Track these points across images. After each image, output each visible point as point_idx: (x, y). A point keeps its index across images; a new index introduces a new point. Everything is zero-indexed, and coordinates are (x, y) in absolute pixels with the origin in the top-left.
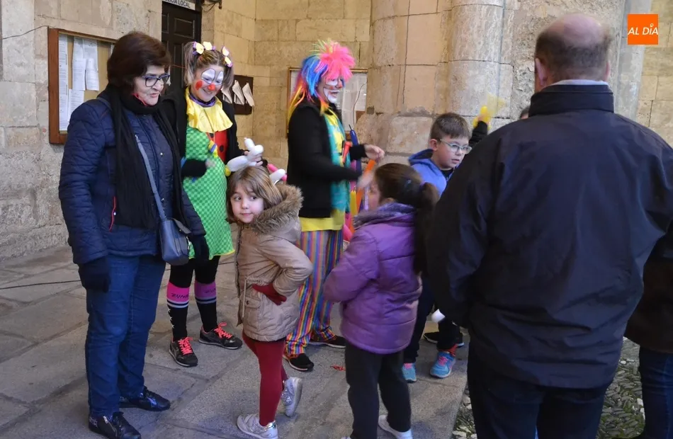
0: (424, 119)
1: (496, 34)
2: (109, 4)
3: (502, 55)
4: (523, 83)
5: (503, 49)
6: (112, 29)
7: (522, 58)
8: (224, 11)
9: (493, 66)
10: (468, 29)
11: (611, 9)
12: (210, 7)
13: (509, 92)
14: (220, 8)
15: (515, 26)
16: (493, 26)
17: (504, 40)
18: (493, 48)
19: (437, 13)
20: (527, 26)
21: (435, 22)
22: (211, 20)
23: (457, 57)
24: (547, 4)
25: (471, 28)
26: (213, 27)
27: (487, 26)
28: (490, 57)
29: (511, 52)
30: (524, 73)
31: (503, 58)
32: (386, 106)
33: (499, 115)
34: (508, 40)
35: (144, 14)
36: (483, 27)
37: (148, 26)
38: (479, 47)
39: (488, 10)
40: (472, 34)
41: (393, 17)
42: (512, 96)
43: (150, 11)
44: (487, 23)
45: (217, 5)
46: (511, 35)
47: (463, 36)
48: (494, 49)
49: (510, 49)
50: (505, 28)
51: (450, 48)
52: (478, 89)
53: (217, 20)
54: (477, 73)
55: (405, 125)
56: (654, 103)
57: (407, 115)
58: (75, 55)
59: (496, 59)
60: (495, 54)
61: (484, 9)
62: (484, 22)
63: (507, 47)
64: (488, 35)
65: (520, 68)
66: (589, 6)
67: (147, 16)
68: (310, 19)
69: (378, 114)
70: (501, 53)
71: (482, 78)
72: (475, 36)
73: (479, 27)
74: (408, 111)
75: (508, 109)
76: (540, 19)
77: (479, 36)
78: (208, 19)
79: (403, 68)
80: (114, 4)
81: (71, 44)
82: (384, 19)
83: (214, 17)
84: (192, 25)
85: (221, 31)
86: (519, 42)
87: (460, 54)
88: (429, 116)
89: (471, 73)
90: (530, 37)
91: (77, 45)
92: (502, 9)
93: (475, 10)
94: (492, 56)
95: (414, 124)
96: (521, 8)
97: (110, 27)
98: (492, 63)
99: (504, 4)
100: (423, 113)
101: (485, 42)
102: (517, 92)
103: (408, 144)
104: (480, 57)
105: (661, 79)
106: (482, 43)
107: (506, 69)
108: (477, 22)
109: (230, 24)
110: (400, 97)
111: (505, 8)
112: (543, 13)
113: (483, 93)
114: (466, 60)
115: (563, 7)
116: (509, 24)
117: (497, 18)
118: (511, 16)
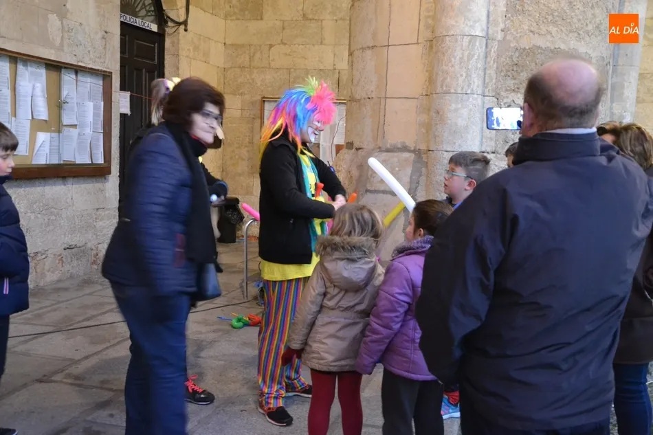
0: (406, 155)
1: (479, 65)
2: (58, 23)
3: (486, 87)
5: (487, 81)
6: (63, 50)
7: (507, 90)
8: (190, 35)
9: (476, 99)
10: (450, 61)
11: (599, 38)
12: (174, 30)
14: (186, 30)
15: (498, 56)
16: (476, 57)
17: (488, 72)
18: (476, 80)
19: (418, 43)
20: (511, 57)
21: (416, 52)
22: (176, 44)
23: (439, 90)
24: (531, 34)
25: (453, 59)
26: (178, 50)
27: (469, 58)
28: (472, 90)
29: (495, 84)
30: (509, 106)
31: (486, 90)
32: (366, 141)
33: (483, 150)
34: (492, 72)
35: (100, 35)
36: (465, 58)
37: (105, 48)
38: (461, 79)
39: (470, 42)
40: (453, 66)
41: (373, 47)
43: (106, 32)
44: (469, 54)
45: (182, 27)
46: (495, 66)
47: (445, 68)
48: (477, 82)
49: (494, 81)
50: (489, 59)
51: (431, 81)
52: (461, 122)
53: (182, 42)
54: (460, 106)
55: (386, 161)
57: (388, 151)
58: (18, 78)
59: (480, 92)
60: (478, 87)
61: (466, 40)
62: (466, 53)
63: (491, 80)
64: (470, 67)
65: (505, 101)
67: (103, 38)
69: (357, 149)
70: (485, 85)
71: (465, 112)
72: (457, 67)
73: (461, 58)
74: (388, 146)
75: (493, 143)
76: (524, 49)
77: (461, 68)
78: (173, 43)
79: (383, 101)
80: (64, 22)
81: (13, 65)
82: (363, 49)
83: (178, 40)
84: (154, 47)
85: (187, 56)
86: (503, 74)
87: (442, 87)
88: (410, 151)
89: (453, 106)
90: (516, 68)
91: (20, 67)
92: (484, 39)
93: (456, 41)
94: (475, 88)
95: (396, 160)
96: (504, 38)
97: (61, 48)
98: (476, 96)
99: (487, 34)
100: (405, 149)
101: (467, 74)
104: (462, 89)
106: (464, 75)
107: (490, 101)
108: (458, 54)
109: (196, 48)
110: (380, 129)
111: (488, 38)
112: (525, 44)
113: (466, 127)
114: (448, 93)
115: (549, 37)
116: (493, 55)
117: (479, 49)
118: (495, 47)
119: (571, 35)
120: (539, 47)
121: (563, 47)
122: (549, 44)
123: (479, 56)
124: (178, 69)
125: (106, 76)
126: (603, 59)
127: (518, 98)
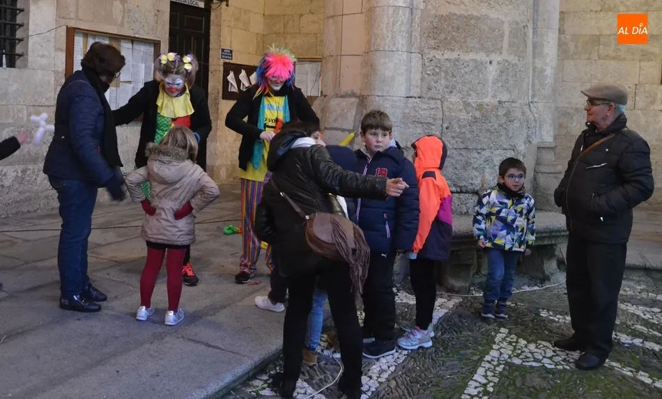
0: (353, 99)
1: (404, 29)
2: (121, 6)
3: (412, 46)
4: (431, 68)
5: (413, 41)
7: (429, 48)
8: (231, 9)
9: (400, 55)
10: (379, 26)
11: (510, 7)
12: (218, 5)
13: (419, 76)
14: (227, 5)
15: (422, 22)
16: (400, 23)
17: (413, 34)
19: (362, 13)
20: (432, 22)
21: (361, 19)
22: (219, 16)
23: (373, 49)
24: (447, 4)
25: (381, 25)
26: (220, 22)
27: (393, 25)
28: (397, 48)
29: (420, 43)
30: (431, 60)
31: (413, 49)
32: (329, 92)
33: (411, 95)
34: (416, 34)
35: (153, 13)
36: (391, 24)
37: (157, 23)
38: (388, 40)
39: (394, 11)
40: (381, 30)
41: (332, 17)
42: (422, 80)
43: (158, 11)
44: (394, 21)
45: (224, 3)
46: (419, 29)
47: (376, 32)
48: (401, 42)
49: (419, 40)
50: (414, 24)
51: (369, 42)
52: (388, 74)
53: (224, 16)
54: (387, 60)
55: (338, 104)
56: (638, 87)
57: (342, 97)
59: (405, 49)
60: (402, 45)
61: (391, 10)
62: (391, 20)
63: (416, 39)
64: (395, 30)
65: (428, 56)
66: (487, 4)
67: (156, 15)
68: (313, 13)
69: (325, 96)
70: (410, 43)
71: (391, 65)
72: (384, 31)
73: (388, 24)
74: (343, 93)
75: (419, 90)
76: (442, 16)
77: (388, 31)
78: (216, 16)
79: (339, 58)
80: (126, 6)
81: (85, 39)
82: (328, 18)
83: (221, 14)
84: (202, 20)
85: (229, 26)
86: (425, 35)
87: (374, 46)
88: (356, 97)
89: (382, 61)
90: (435, 30)
92: (408, 10)
93: (384, 11)
94: (400, 46)
95: (344, 103)
96: (426, 7)
97: (122, 25)
98: (400, 53)
99: (411, 5)
100: (353, 95)
101: (392, 35)
102: (426, 76)
103: (340, 120)
104: (389, 47)
105: (642, 64)
106: (390, 36)
107: (416, 58)
108: (385, 20)
109: (237, 19)
110: (337, 82)
111: (412, 9)
112: (444, 11)
113: (393, 78)
114: (378, 50)
115: (462, 6)
116: (417, 20)
117: (403, 16)
118: (418, 14)
119: (482, 4)
120: (455, 14)
121: (475, 14)
122: (464, 12)
123: (402, 22)
124: (220, 36)
125: (156, 44)
126: (517, 23)
127: (438, 55)
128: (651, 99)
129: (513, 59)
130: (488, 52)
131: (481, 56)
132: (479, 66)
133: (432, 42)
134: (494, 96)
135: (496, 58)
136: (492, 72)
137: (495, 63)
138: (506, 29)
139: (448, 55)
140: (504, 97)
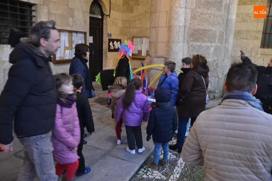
1: (182, 34)
2: (72, 19)
4: (191, 48)
6: (73, 27)
7: (190, 41)
8: (111, 18)
10: (173, 33)
11: (219, 26)
12: (106, 17)
13: (187, 51)
14: (109, 17)
15: (188, 31)
16: (181, 32)
18: (181, 38)
19: (166, 27)
20: (192, 32)
21: (165, 29)
22: (107, 22)
23: (171, 41)
24: (198, 25)
26: (107, 24)
27: (179, 33)
28: (180, 41)
30: (191, 46)
31: (185, 41)
32: (153, 54)
34: (186, 36)
35: (83, 22)
36: (178, 32)
37: (85, 25)
38: (176, 38)
39: (179, 27)
40: (174, 34)
41: (155, 27)
42: (188, 52)
43: (85, 20)
44: (179, 31)
45: (109, 16)
46: (187, 34)
47: (172, 35)
48: (181, 39)
49: (187, 38)
50: (185, 32)
51: (169, 38)
52: (176, 50)
54: (176, 46)
55: (157, 60)
56: (253, 49)
58: (61, 36)
59: (182, 41)
62: (178, 31)
63: (186, 38)
64: (179, 35)
65: (190, 44)
66: (212, 25)
67: (84, 22)
69: (151, 56)
70: (184, 39)
71: (178, 47)
72: (175, 35)
73: (177, 32)
74: (158, 56)
76: (196, 29)
77: (176, 35)
79: (157, 43)
80: (74, 19)
81: (59, 33)
82: (152, 28)
83: (107, 21)
84: (100, 23)
85: (110, 25)
86: (190, 36)
87: (171, 40)
88: (163, 58)
89: (174, 46)
90: (193, 35)
91: (61, 33)
92: (184, 27)
93: (175, 27)
94: (181, 40)
95: (159, 60)
96: (190, 26)
98: (181, 43)
99: (185, 25)
100: (162, 57)
102: (189, 51)
104: (177, 41)
105: (255, 41)
106: (177, 37)
107: (186, 44)
108: (176, 31)
109: (113, 22)
110: (156, 52)
111: (185, 27)
112: (197, 27)
113: (178, 52)
114: (173, 42)
115: (203, 26)
116: (187, 31)
117: (182, 30)
118: (187, 28)
119: (210, 25)
120: (200, 29)
121: (207, 29)
122: (203, 28)
123: (182, 32)
124: (107, 29)
125: (85, 33)
126: (221, 32)
127: (194, 43)
128: (257, 53)
129: (219, 45)
130: (211, 43)
131: (209, 44)
132: (208, 48)
133: (192, 39)
134: (212, 58)
135: (213, 44)
136: (212, 49)
137: (213, 46)
138: (218, 34)
139: (197, 44)
140: (215, 58)
